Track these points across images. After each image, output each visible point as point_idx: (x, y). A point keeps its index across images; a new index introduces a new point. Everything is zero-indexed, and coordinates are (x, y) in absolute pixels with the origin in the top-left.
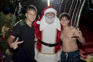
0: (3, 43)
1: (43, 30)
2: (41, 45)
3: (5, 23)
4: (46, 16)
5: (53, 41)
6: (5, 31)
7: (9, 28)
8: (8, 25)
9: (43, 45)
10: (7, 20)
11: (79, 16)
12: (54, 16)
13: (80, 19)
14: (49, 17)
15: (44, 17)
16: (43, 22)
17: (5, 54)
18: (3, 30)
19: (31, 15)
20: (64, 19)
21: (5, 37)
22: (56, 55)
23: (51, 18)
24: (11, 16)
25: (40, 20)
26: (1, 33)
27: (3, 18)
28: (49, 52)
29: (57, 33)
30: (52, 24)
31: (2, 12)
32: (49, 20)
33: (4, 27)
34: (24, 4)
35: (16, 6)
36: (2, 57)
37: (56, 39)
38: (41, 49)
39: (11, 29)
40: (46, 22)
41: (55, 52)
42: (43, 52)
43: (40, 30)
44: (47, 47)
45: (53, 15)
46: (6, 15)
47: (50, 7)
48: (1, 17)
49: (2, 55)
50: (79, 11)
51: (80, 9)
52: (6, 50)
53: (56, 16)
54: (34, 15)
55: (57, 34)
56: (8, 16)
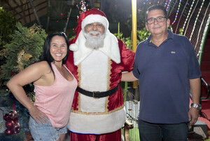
2: (78, 95)
4: (86, 30)
6: (23, 61)
7: (31, 56)
12: (103, 32)
14: (92, 34)
23: (97, 35)
24: (36, 31)
29: (111, 68)
33: (22, 53)
41: (108, 108)
43: (76, 63)
55: (112, 71)
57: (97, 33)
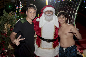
0: (6, 39)
1: (42, 27)
2: (40, 41)
3: (8, 20)
4: (45, 14)
5: (52, 37)
6: (7, 28)
7: (11, 26)
8: (10, 23)
9: (42, 41)
10: (9, 17)
11: (76, 14)
12: (53, 14)
13: (76, 17)
14: (48, 15)
15: (43, 15)
16: (42, 19)
17: (7, 49)
18: (5, 27)
19: (31, 13)
20: (62, 17)
21: (8, 33)
22: (54, 50)
23: (50, 16)
24: (12, 14)
25: (39, 18)
26: (4, 29)
27: (6, 16)
28: (48, 47)
29: (55, 29)
30: (51, 21)
31: (5, 11)
32: (48, 18)
33: (6, 24)
34: (25, 3)
35: (17, 5)
36: (5, 51)
37: (55, 35)
38: (40, 45)
39: (13, 26)
40: (45, 19)
41: (53, 47)
42: (43, 47)
43: (40, 27)
44: (46, 42)
45: (51, 13)
46: (8, 13)
47: (48, 6)
48: (3, 15)
49: (5, 50)
50: (76, 10)
51: (76, 7)
52: (8, 45)
53: (54, 14)
54: (34, 13)
55: (55, 31)
56: (10, 14)
57: (50, 15)
